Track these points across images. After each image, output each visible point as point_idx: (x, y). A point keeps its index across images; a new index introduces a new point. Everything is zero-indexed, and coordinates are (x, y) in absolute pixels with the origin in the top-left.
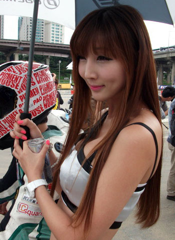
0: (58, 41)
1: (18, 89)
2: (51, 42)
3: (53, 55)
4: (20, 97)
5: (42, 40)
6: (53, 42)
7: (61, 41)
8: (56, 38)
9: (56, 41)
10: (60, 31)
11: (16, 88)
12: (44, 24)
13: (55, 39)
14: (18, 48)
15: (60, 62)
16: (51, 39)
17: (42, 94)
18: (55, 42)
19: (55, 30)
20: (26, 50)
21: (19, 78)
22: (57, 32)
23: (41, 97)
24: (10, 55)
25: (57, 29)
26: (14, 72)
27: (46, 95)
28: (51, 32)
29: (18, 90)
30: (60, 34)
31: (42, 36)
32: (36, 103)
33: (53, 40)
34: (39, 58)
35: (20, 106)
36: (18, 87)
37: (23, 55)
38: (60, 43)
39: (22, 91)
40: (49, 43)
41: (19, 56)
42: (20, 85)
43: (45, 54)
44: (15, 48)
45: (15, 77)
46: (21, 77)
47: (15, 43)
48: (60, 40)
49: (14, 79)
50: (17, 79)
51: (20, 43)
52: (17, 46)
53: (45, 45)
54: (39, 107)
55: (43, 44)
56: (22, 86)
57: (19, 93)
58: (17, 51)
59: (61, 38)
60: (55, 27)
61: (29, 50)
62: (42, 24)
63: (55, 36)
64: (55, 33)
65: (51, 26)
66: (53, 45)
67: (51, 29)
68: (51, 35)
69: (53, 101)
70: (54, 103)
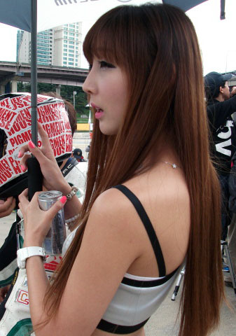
0: (73, 64)
1: (8, 129)
2: (63, 65)
3: (65, 83)
4: (11, 140)
5: (50, 63)
6: (65, 65)
7: (76, 65)
8: (70, 59)
9: (70, 64)
10: (75, 50)
11: (7, 128)
12: (53, 40)
13: (68, 61)
14: (16, 74)
15: (75, 93)
16: (63, 61)
18: (68, 65)
19: (68, 49)
20: (27, 76)
21: (12, 115)
22: (70, 51)
24: (5, 83)
25: (70, 47)
26: (8, 106)
28: (63, 52)
29: (9, 131)
30: (75, 54)
31: (51, 57)
33: (65, 63)
34: (46, 87)
35: (11, 152)
36: (9, 127)
37: (24, 83)
38: (74, 66)
39: (14, 133)
40: (60, 67)
41: (18, 86)
42: (12, 124)
43: (55, 82)
44: (12, 74)
45: (7, 113)
46: (14, 114)
47: (12, 67)
48: (75, 62)
49: (5, 116)
50: (9, 115)
51: (20, 67)
52: (15, 70)
53: (54, 70)
55: (51, 68)
56: (14, 126)
57: (10, 134)
58: (15, 77)
59: (77, 60)
60: (68, 44)
61: (30, 77)
62: (50, 40)
63: (68, 57)
64: (68, 53)
65: (63, 43)
66: (64, 70)
67: (63, 48)
68: (63, 56)
69: (62, 150)
70: (63, 152)
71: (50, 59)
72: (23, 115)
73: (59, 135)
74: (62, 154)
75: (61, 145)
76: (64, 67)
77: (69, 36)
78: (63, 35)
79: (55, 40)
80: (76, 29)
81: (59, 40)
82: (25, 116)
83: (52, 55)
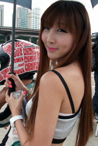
0: (36, 28)
2: (32, 28)
3: (33, 36)
5: (26, 27)
6: (33, 28)
7: (38, 28)
10: (38, 22)
12: (28, 17)
16: (32, 26)
17: (25, 62)
18: (34, 28)
19: (35, 21)
22: (35, 22)
23: (24, 63)
25: (35, 20)
27: (28, 63)
28: (32, 22)
31: (27, 25)
32: (20, 66)
34: (25, 38)
40: (31, 29)
43: (29, 36)
52: (11, 31)
53: (28, 30)
54: (21, 69)
58: (11, 34)
59: (38, 26)
60: (35, 19)
62: (27, 17)
63: (34, 25)
64: (34, 23)
65: (32, 19)
66: (33, 30)
67: (32, 21)
68: (32, 24)
69: (34, 68)
70: (34, 69)
71: (26, 26)
72: (19, 50)
73: (33, 62)
74: (33, 70)
75: (33, 66)
76: (33, 29)
77: (35, 16)
78: (32, 15)
79: (29, 17)
80: (38, 13)
81: (30, 17)
82: (19, 51)
83: (27, 24)
